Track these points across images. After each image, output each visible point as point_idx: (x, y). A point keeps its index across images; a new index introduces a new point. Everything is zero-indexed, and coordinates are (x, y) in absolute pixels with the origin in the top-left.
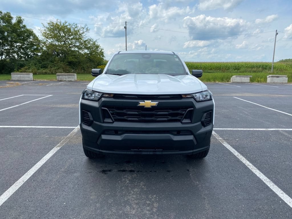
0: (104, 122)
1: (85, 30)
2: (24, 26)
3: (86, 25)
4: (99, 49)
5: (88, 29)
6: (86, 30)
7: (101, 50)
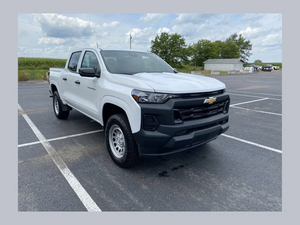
0: (175, 124)
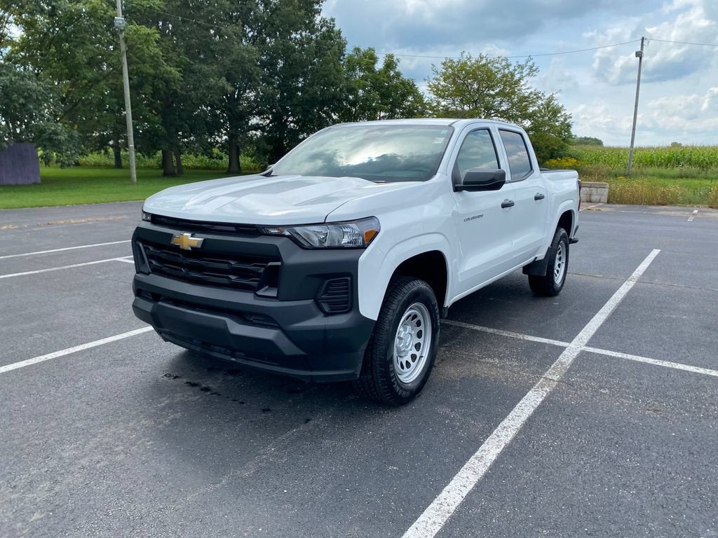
1: (526, 72)
2: (398, 75)
3: (530, 58)
4: (562, 116)
5: (534, 68)
6: (528, 72)
7: (565, 120)
